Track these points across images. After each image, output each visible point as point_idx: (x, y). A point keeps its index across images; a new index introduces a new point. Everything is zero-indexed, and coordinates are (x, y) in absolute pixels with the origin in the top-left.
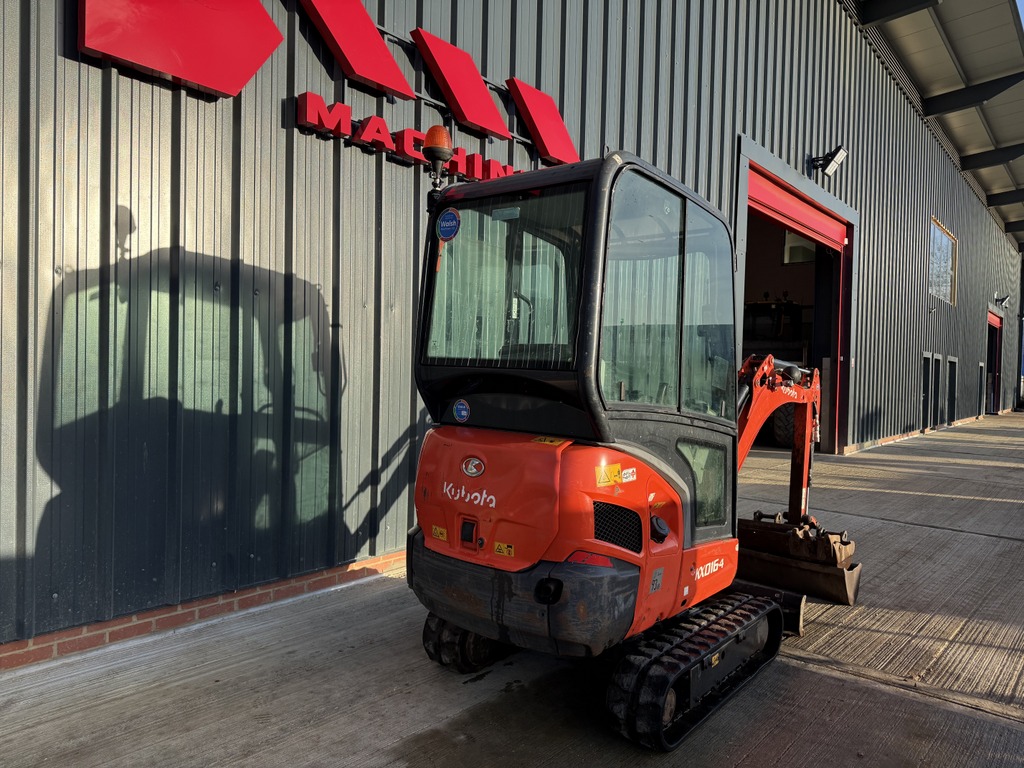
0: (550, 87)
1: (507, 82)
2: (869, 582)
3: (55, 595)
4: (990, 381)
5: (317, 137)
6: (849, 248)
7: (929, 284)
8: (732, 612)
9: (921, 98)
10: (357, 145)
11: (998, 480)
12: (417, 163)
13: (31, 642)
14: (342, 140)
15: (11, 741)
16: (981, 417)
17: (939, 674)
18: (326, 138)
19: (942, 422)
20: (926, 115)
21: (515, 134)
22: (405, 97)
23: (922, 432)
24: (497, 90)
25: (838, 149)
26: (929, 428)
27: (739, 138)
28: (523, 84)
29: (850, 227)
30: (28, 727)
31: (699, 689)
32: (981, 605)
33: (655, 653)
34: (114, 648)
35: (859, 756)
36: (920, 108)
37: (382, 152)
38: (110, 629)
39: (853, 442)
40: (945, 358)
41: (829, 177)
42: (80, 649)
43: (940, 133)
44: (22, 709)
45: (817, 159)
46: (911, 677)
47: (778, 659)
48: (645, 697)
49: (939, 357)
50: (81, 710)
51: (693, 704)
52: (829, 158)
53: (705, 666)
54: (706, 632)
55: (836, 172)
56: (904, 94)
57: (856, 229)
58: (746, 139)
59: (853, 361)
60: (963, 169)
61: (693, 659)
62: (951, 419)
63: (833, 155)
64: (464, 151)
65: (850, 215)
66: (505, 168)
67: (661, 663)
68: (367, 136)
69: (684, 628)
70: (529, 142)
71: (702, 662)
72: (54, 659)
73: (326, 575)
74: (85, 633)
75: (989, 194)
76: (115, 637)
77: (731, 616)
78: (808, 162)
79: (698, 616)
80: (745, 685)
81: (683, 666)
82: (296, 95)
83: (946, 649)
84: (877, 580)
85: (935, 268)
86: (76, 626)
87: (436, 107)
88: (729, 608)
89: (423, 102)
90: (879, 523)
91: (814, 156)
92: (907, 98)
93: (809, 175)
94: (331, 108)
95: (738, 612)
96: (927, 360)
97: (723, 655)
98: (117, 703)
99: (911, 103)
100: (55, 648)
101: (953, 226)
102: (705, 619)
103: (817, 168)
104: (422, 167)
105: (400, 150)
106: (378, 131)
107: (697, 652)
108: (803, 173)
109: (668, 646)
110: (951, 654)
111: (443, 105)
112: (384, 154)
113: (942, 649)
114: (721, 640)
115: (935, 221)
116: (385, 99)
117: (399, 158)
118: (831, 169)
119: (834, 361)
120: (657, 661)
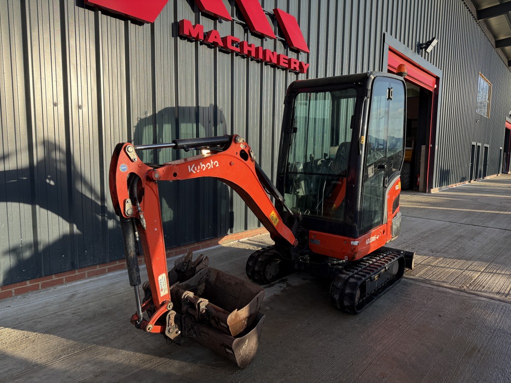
0: (293, 12)
1: (273, 10)
2: (443, 249)
3: (86, 251)
4: (505, 157)
5: (188, 41)
6: (437, 90)
7: (477, 108)
8: (383, 258)
9: (477, 10)
10: (206, 44)
11: (506, 204)
12: (232, 52)
13: (77, 271)
14: (199, 42)
15: (79, 309)
16: (499, 175)
17: (475, 286)
18: (192, 41)
19: (480, 177)
20: (479, 19)
21: (277, 36)
22: (227, 20)
23: (470, 182)
24: (269, 14)
25: (433, 39)
26: (473, 180)
27: (384, 34)
28: (280, 10)
29: (437, 79)
30: (84, 304)
31: (369, 290)
32: (495, 258)
33: (351, 274)
34: (110, 274)
35: (440, 316)
36: (476, 16)
37: (216, 47)
38: (108, 267)
39: (435, 187)
40: (483, 145)
41: (428, 53)
42: (96, 275)
43: (485, 28)
44: (79, 298)
45: (422, 44)
46: (463, 287)
47: (403, 279)
48: (348, 291)
49: (480, 144)
50: (105, 298)
51: (367, 296)
52: (428, 44)
53: (372, 280)
54: (372, 266)
55: (431, 51)
56: (468, 8)
57: (441, 80)
58: (387, 35)
59: (437, 146)
60: (497, 47)
61: (368, 276)
62: (485, 175)
63: (430, 42)
64: (254, 45)
65: (438, 72)
66: (273, 53)
67: (354, 278)
68: (211, 40)
69: (362, 264)
70: (284, 39)
71: (371, 278)
72: (86, 279)
73: (196, 245)
74: (98, 268)
75: (509, 60)
76: (110, 270)
77: (382, 260)
78: (418, 45)
79: (368, 260)
80: (389, 289)
81: (363, 279)
82: (178, 21)
83: (479, 276)
84: (447, 248)
85: (479, 100)
86: (94, 265)
87: (241, 24)
88: (381, 257)
89: (235, 22)
90: (448, 224)
91: (421, 43)
92: (469, 11)
93: (418, 53)
94: (194, 27)
95: (386, 258)
96: (473, 146)
97: (379, 276)
98: (118, 295)
99: (471, 13)
100: (86, 274)
101: (490, 77)
102: (371, 261)
103: (422, 49)
104: (234, 53)
105: (225, 46)
106: (216, 37)
107: (369, 274)
108: (415, 52)
109: (356, 271)
110: (481, 278)
111: (244, 23)
112: (218, 48)
113: (477, 276)
114: (379, 269)
115: (481, 75)
116: (218, 21)
117: (225, 50)
118: (429, 49)
119: (427, 147)
120: (352, 277)
